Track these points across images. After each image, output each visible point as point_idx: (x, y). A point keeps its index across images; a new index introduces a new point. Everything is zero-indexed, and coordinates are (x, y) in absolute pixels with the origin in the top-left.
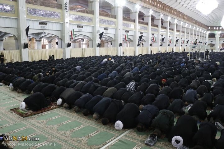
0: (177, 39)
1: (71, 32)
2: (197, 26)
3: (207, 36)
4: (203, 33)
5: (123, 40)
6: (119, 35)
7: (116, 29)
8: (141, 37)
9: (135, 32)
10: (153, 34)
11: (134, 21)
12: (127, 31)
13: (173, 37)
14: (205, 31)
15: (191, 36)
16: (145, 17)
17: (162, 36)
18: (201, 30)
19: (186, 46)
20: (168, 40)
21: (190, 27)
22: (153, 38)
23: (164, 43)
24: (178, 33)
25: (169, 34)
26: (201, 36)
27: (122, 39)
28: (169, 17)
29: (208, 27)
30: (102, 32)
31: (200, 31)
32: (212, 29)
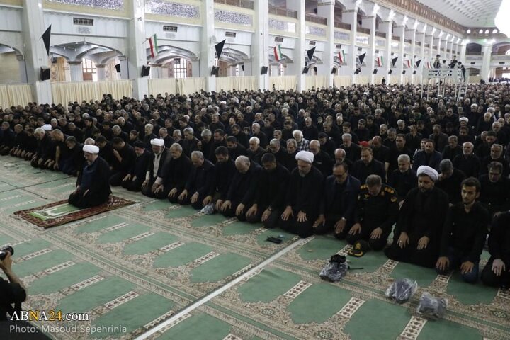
0: (394, 57)
1: (150, 40)
2: (441, 27)
3: (464, 50)
4: (454, 44)
5: (270, 60)
6: (261, 48)
7: (253, 34)
8: (310, 53)
9: (298, 40)
10: (339, 46)
11: (295, 15)
12: (279, 39)
13: (386, 52)
14: (459, 39)
15: (425, 50)
16: (320, 5)
17: (360, 49)
18: (449, 35)
19: (415, 72)
20: (374, 59)
21: (424, 30)
22: (339, 53)
23: (365, 65)
24: (396, 44)
25: (375, 45)
26: (448, 51)
27: (267, 58)
28: (376, 5)
29: (466, 28)
30: (220, 42)
31: (447, 38)
32: (475, 35)
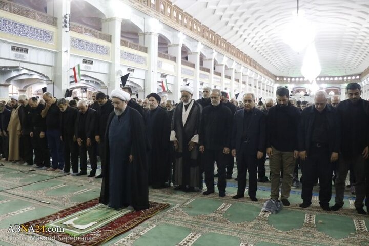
0: (236, 93)
2: (262, 74)
4: (270, 86)
5: (158, 89)
6: (152, 81)
7: (147, 71)
9: (176, 77)
10: (202, 83)
11: (174, 59)
12: (164, 76)
16: (189, 54)
17: (215, 86)
18: (267, 80)
21: (253, 76)
24: (237, 84)
26: (267, 91)
28: (225, 56)
29: (276, 77)
30: (125, 75)
32: (281, 81)
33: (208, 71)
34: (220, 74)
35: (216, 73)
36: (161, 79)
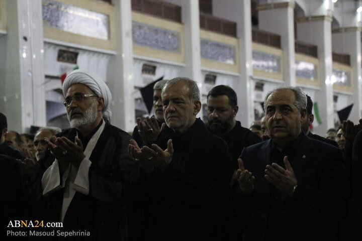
33: (231, 29)
34: (275, 41)
35: (260, 37)
36: (56, 68)
